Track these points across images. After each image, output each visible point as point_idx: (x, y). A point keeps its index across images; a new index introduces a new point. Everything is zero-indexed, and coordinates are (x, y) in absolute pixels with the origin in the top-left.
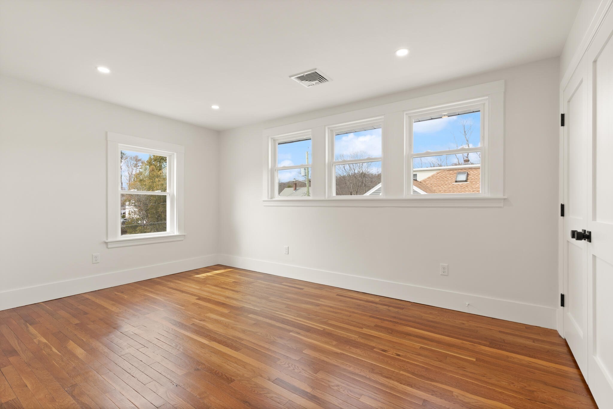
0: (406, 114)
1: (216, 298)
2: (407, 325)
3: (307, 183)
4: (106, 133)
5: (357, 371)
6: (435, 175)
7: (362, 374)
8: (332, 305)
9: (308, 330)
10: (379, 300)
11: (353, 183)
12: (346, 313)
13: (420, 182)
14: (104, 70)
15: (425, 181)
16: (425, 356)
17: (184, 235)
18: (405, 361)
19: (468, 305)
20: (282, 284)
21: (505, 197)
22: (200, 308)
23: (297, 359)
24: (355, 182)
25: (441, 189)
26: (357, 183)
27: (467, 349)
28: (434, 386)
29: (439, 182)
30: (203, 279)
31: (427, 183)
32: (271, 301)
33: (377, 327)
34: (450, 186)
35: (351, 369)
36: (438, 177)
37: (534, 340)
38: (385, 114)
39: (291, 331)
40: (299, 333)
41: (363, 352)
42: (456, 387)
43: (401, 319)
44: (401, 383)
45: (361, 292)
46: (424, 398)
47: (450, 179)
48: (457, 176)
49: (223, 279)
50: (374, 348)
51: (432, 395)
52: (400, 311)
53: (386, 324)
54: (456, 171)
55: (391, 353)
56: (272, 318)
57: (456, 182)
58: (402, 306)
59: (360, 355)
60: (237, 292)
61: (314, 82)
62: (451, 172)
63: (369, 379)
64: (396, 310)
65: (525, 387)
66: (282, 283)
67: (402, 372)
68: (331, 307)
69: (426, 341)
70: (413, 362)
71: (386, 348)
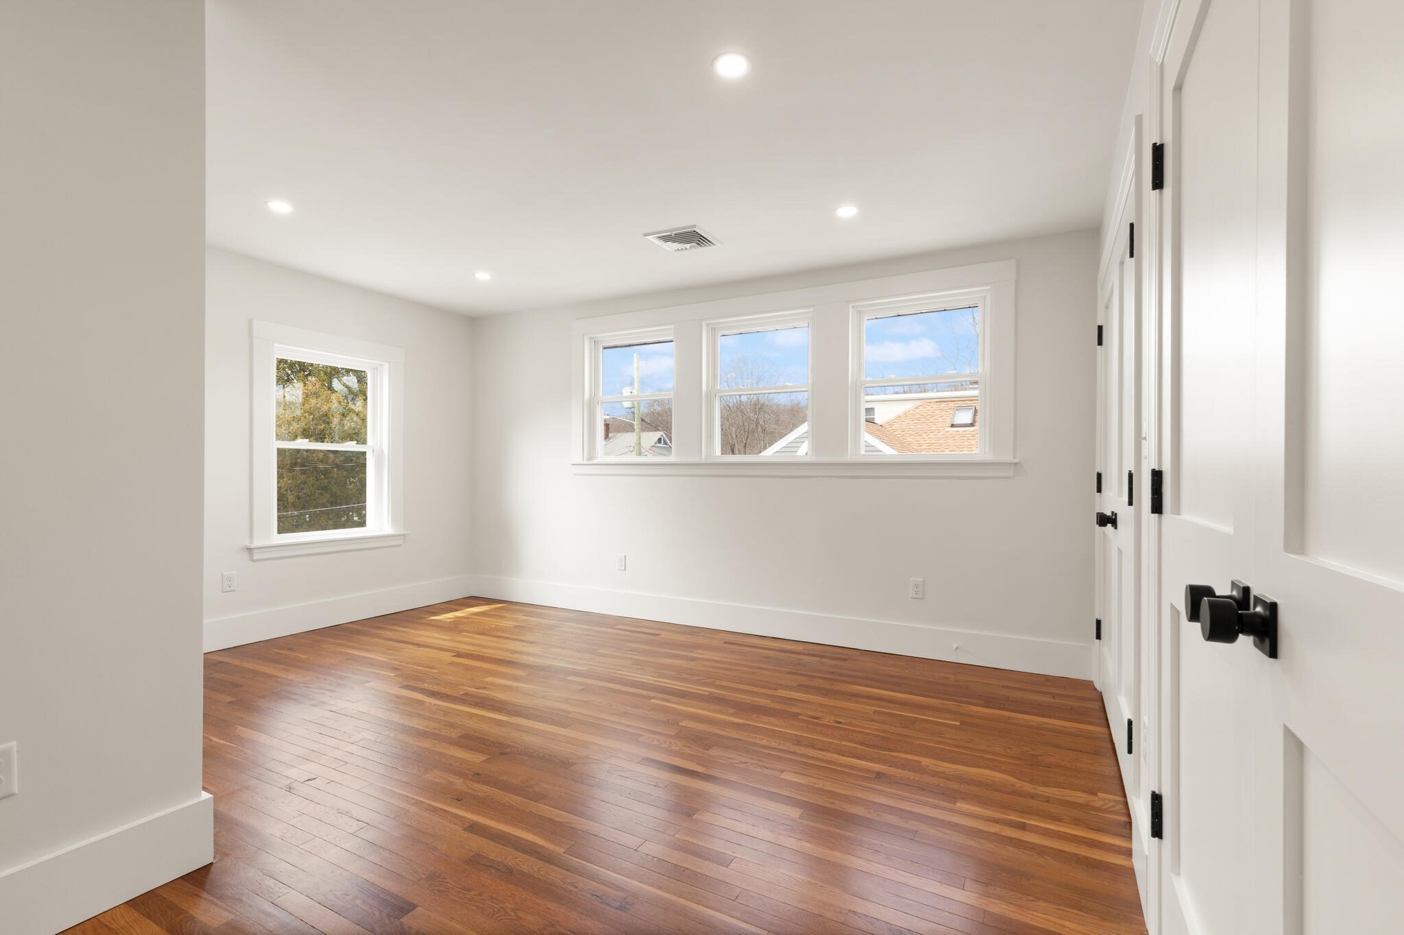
0: (853, 307)
1: (491, 654)
2: (852, 683)
3: (637, 425)
4: (250, 322)
5: (773, 744)
6: (911, 412)
7: (782, 747)
8: (717, 659)
9: (683, 695)
10: (802, 648)
11: (738, 425)
12: (746, 669)
13: (881, 426)
14: (280, 207)
15: (890, 424)
16: (883, 722)
17: (404, 535)
18: (849, 730)
19: (957, 648)
20: (616, 627)
21: (1016, 461)
22: (467, 669)
23: (673, 734)
24: (741, 423)
25: (922, 442)
26: (746, 424)
27: (950, 711)
28: (891, 756)
29: (919, 426)
30: (450, 623)
31: (894, 427)
32: (603, 656)
33: (801, 688)
34: (940, 435)
35: (765, 742)
36: (918, 416)
37: (1054, 696)
38: (814, 306)
39: (653, 698)
40: (668, 701)
41: (781, 721)
42: (926, 756)
43: (841, 675)
44: (844, 756)
45: (769, 637)
46: (877, 770)
47: (940, 420)
48: (954, 415)
49: (492, 622)
50: (800, 714)
51: (890, 766)
52: (842, 663)
53: (816, 683)
54: (952, 404)
55: (827, 720)
56: (611, 680)
57: (953, 426)
58: (844, 657)
59: (776, 725)
60: (532, 643)
61: (688, 246)
62: (943, 405)
63: (794, 753)
64: (834, 662)
65: (1028, 751)
66: (616, 625)
67: (844, 743)
68: (717, 661)
69: (885, 704)
70: (862, 730)
71: (819, 714)
